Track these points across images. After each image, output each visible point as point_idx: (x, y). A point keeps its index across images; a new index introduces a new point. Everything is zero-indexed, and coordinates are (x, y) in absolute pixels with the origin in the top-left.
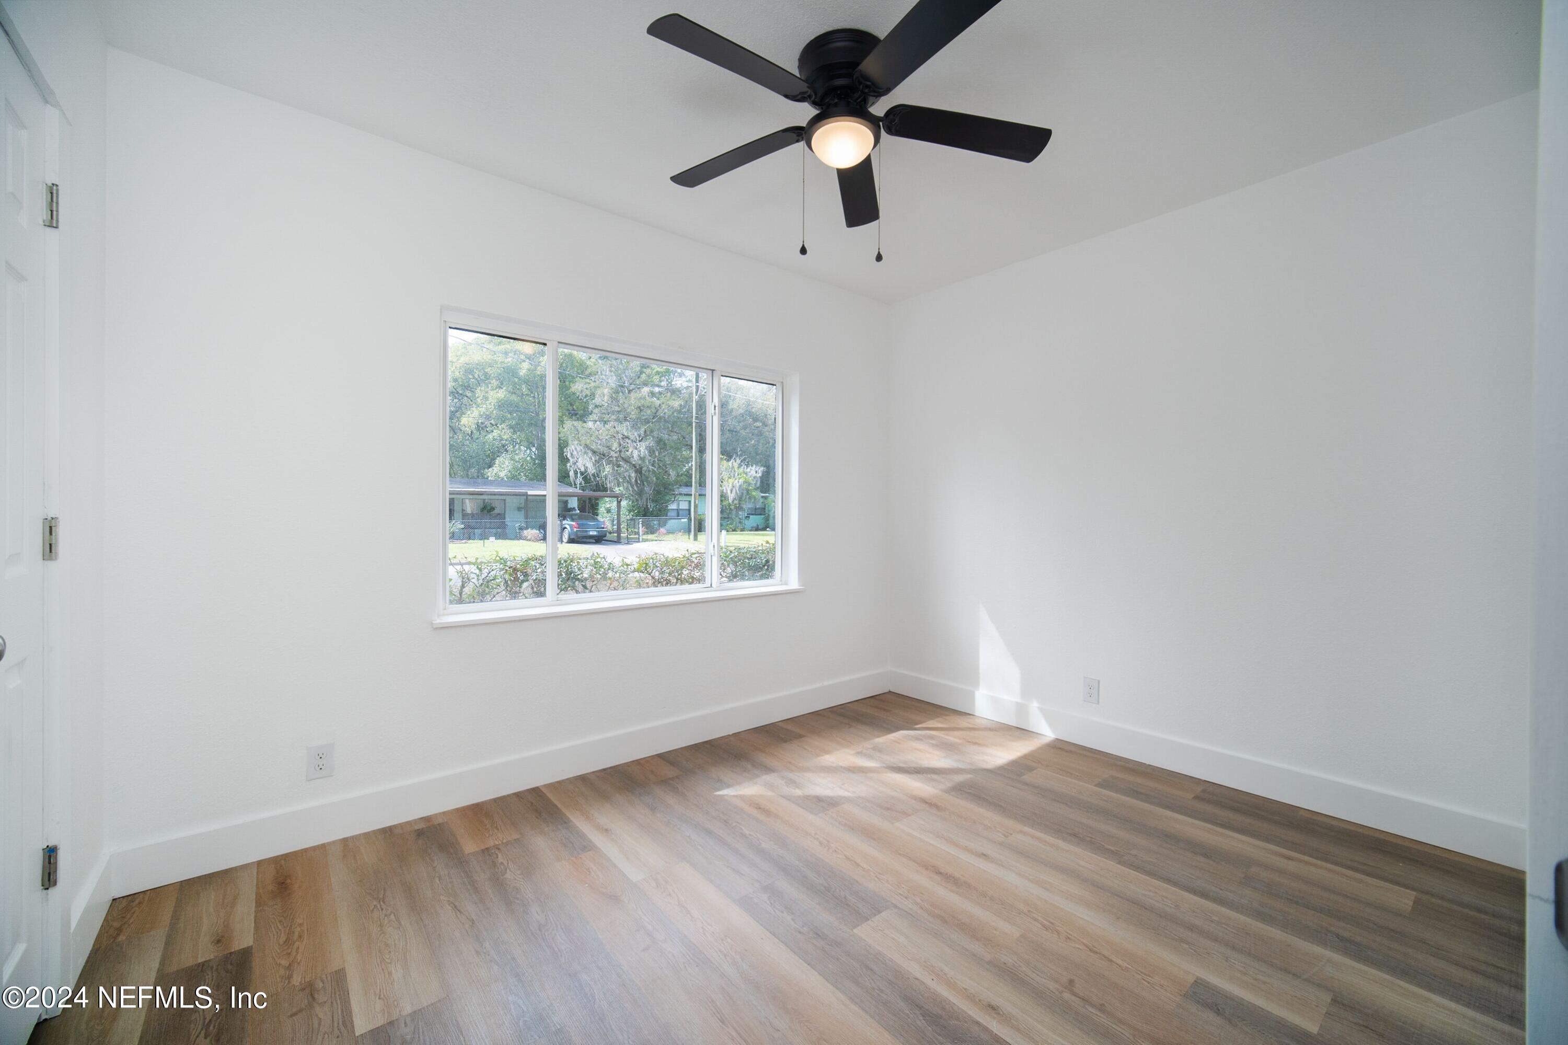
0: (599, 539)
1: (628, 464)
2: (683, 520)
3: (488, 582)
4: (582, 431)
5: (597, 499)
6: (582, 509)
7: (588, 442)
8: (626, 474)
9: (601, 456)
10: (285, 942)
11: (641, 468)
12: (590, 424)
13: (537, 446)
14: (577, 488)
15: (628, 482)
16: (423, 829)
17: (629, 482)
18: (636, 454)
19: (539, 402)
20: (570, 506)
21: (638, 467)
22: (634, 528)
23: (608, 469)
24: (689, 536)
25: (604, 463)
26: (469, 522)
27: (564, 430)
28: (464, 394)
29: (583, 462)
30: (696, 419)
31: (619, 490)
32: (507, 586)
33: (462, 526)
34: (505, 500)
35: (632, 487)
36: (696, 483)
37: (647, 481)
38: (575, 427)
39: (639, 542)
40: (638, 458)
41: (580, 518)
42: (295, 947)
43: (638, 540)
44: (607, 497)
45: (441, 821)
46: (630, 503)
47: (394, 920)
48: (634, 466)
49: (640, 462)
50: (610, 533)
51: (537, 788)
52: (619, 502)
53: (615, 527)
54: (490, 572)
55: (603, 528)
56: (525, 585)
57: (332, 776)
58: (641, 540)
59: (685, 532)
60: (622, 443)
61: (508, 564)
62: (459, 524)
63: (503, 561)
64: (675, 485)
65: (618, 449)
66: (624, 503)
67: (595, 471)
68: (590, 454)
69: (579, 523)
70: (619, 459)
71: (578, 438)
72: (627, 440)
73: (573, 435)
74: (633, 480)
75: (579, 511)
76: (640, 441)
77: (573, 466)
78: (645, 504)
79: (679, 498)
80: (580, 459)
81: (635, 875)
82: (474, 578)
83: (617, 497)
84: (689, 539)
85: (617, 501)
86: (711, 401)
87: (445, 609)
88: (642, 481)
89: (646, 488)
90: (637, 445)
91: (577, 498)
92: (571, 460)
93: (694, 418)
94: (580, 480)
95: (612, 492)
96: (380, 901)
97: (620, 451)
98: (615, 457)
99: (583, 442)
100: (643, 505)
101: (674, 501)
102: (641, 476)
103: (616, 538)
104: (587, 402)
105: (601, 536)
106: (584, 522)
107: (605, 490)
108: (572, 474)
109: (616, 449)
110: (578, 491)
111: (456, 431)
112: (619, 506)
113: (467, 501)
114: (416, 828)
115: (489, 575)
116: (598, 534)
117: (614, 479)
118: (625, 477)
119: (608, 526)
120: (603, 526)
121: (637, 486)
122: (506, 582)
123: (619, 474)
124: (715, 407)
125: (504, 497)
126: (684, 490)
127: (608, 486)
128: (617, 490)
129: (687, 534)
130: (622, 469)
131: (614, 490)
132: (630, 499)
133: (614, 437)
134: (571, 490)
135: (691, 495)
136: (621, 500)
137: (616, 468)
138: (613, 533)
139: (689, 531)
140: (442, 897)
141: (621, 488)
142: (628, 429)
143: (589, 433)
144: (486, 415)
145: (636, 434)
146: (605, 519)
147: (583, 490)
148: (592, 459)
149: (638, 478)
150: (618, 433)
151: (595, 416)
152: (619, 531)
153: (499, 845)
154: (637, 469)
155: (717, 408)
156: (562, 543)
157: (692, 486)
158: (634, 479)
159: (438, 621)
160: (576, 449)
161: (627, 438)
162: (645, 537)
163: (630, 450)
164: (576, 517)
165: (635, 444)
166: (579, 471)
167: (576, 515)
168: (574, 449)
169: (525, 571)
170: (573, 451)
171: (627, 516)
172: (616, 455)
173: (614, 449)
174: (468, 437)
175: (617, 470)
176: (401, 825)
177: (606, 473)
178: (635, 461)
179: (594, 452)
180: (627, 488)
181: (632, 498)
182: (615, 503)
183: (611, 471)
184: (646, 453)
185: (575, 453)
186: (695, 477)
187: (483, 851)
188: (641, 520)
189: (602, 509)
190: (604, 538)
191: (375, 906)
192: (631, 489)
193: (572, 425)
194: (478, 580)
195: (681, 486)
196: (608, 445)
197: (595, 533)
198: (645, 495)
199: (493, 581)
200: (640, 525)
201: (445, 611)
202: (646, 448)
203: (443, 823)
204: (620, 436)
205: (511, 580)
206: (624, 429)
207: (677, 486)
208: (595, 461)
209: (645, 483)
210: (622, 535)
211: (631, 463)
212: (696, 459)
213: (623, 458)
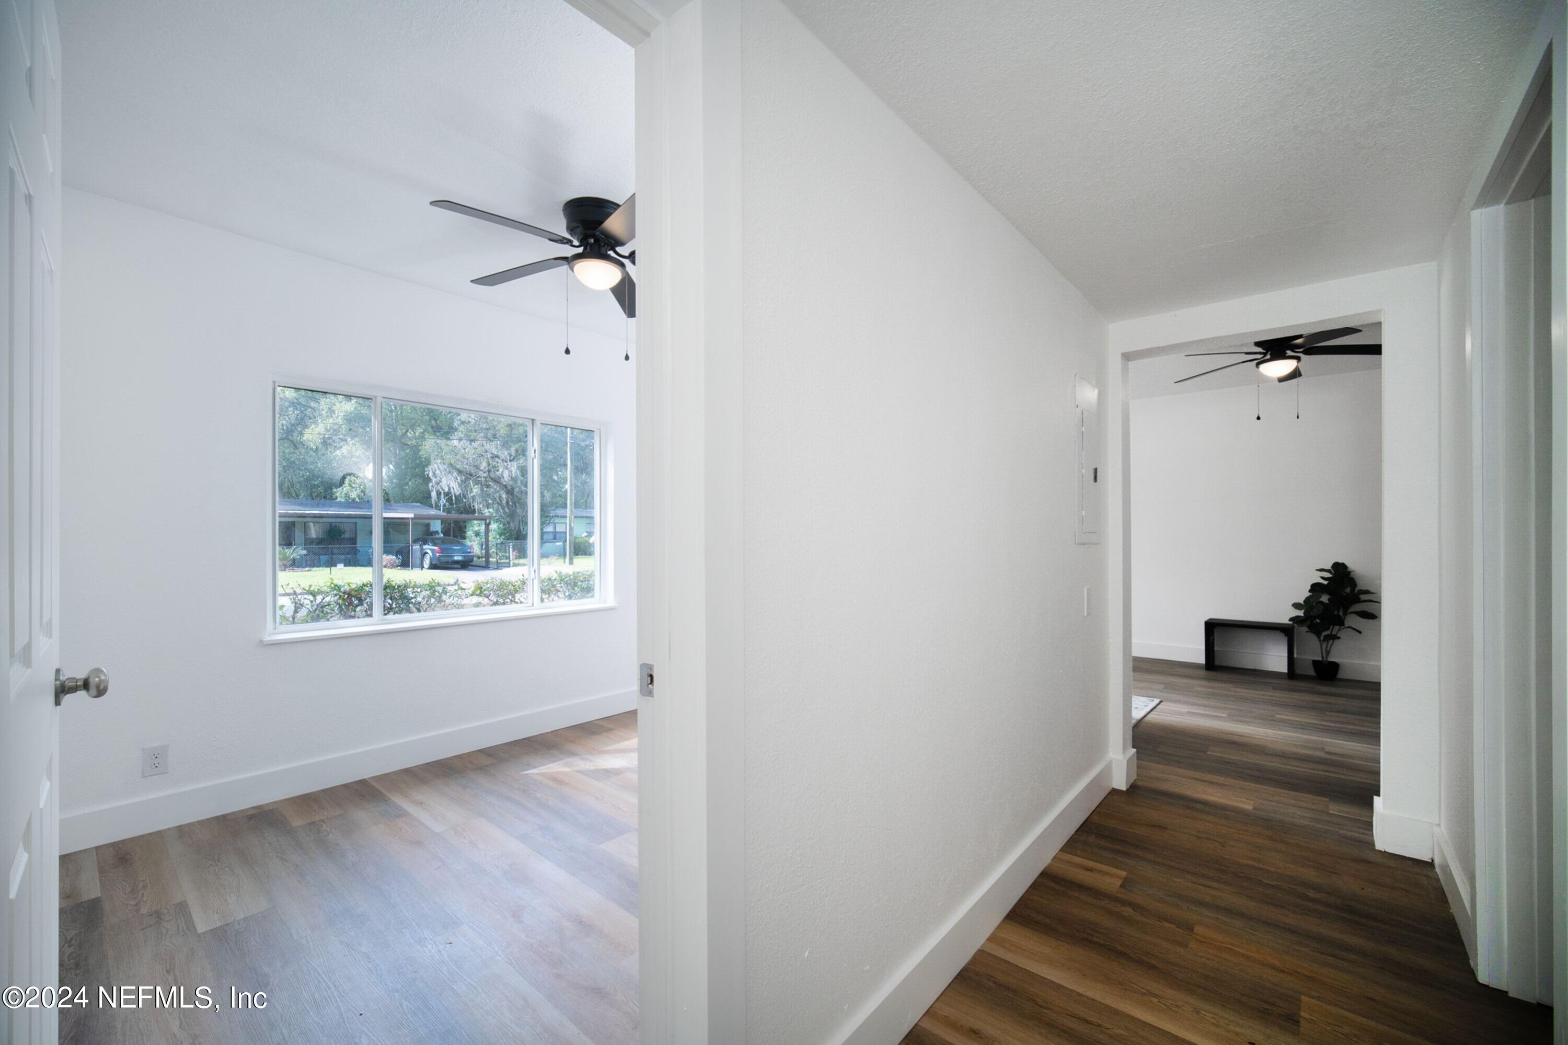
0: (466, 565)
1: (499, 484)
2: (557, 544)
3: (322, 607)
4: (446, 449)
5: (464, 522)
6: (446, 532)
7: (453, 461)
8: (497, 495)
9: (467, 476)
10: (130, 892)
11: (513, 489)
12: (455, 442)
13: (395, 464)
14: (440, 510)
15: (498, 503)
16: (255, 814)
17: (500, 504)
18: (506, 474)
19: (397, 416)
20: (432, 529)
21: (509, 488)
22: (506, 552)
23: (476, 490)
24: (565, 560)
25: (471, 483)
26: (312, 548)
27: (425, 448)
28: (309, 404)
29: (451, 483)
30: (570, 440)
31: (489, 512)
32: (341, 610)
33: (304, 552)
34: (356, 523)
35: (503, 509)
36: (571, 505)
37: (519, 503)
38: (437, 444)
39: (509, 566)
40: (510, 479)
41: (443, 541)
42: (140, 894)
43: (508, 565)
44: (476, 519)
45: (271, 808)
46: (501, 526)
47: (228, 870)
48: (505, 486)
49: (511, 483)
50: (479, 558)
51: (364, 780)
52: (487, 525)
53: (484, 551)
54: (324, 598)
55: (470, 553)
56: (358, 609)
57: (167, 773)
58: (511, 564)
59: (560, 556)
60: (491, 462)
61: (342, 590)
62: (302, 549)
63: (337, 587)
64: (551, 507)
65: (487, 469)
66: (494, 526)
67: (460, 491)
68: (455, 474)
69: (442, 547)
70: (488, 480)
71: (441, 456)
72: (497, 459)
73: (436, 453)
74: (504, 502)
75: (442, 535)
76: (510, 461)
77: (436, 486)
78: (517, 527)
79: (554, 520)
80: (443, 479)
81: (438, 828)
82: (308, 604)
83: (485, 520)
84: (565, 562)
85: (485, 524)
86: (532, 445)
87: (275, 629)
88: (514, 503)
89: (518, 510)
90: (508, 465)
91: (440, 521)
92: (434, 480)
93: (569, 438)
94: (443, 501)
95: (481, 515)
96: (215, 862)
97: (489, 471)
98: (484, 477)
99: (447, 461)
100: (515, 528)
101: (549, 523)
102: (513, 498)
103: (484, 563)
104: (452, 419)
105: (468, 562)
106: (449, 546)
107: (474, 512)
108: (434, 494)
109: (485, 468)
110: (441, 513)
111: (298, 446)
112: (487, 530)
113: (311, 524)
114: (248, 814)
115: (324, 601)
116: (463, 559)
117: (483, 500)
118: (495, 498)
119: (477, 550)
120: (469, 550)
121: (508, 508)
122: (340, 607)
123: (488, 495)
124: (535, 451)
125: (354, 520)
126: (560, 512)
127: (476, 507)
128: (487, 512)
129: (563, 557)
130: (492, 490)
131: (483, 512)
132: (501, 522)
133: (483, 456)
134: (433, 512)
135: (566, 517)
136: (489, 524)
137: (485, 489)
138: (482, 557)
139: (565, 556)
140: (271, 855)
141: (491, 510)
142: (497, 448)
143: (454, 451)
144: (334, 429)
145: (506, 453)
146: (474, 545)
147: (449, 512)
148: (457, 479)
149: (509, 499)
150: (486, 451)
151: (460, 433)
152: (487, 556)
153: (324, 819)
154: (509, 490)
155: (536, 451)
156: (422, 569)
157: (566, 508)
158: (505, 500)
159: (268, 639)
160: (439, 468)
161: (497, 456)
162: (516, 561)
163: (501, 470)
164: (440, 541)
165: (506, 464)
166: (442, 492)
167: (440, 539)
168: (436, 468)
169: (360, 596)
170: (436, 470)
171: (497, 539)
172: (485, 475)
173: (482, 468)
174: (312, 452)
175: (486, 491)
176: (234, 813)
177: (474, 494)
178: (506, 482)
179: (460, 472)
180: (497, 510)
181: (503, 520)
182: (483, 527)
183: (479, 493)
184: (518, 472)
185: (438, 472)
186: (571, 499)
187: (309, 824)
188: (511, 544)
189: (469, 533)
190: (471, 564)
191: (211, 864)
192: (501, 510)
193: (434, 442)
194: (312, 606)
195: (557, 507)
196: (476, 464)
197: (460, 558)
198: (518, 517)
199: (327, 607)
200: (511, 550)
201: (274, 631)
202: (518, 468)
203: (273, 809)
204: (489, 455)
205: (345, 604)
206: (492, 447)
207: (553, 508)
208: (461, 481)
209: (517, 504)
210: (491, 559)
211: (502, 484)
212: (571, 481)
213: (492, 479)
